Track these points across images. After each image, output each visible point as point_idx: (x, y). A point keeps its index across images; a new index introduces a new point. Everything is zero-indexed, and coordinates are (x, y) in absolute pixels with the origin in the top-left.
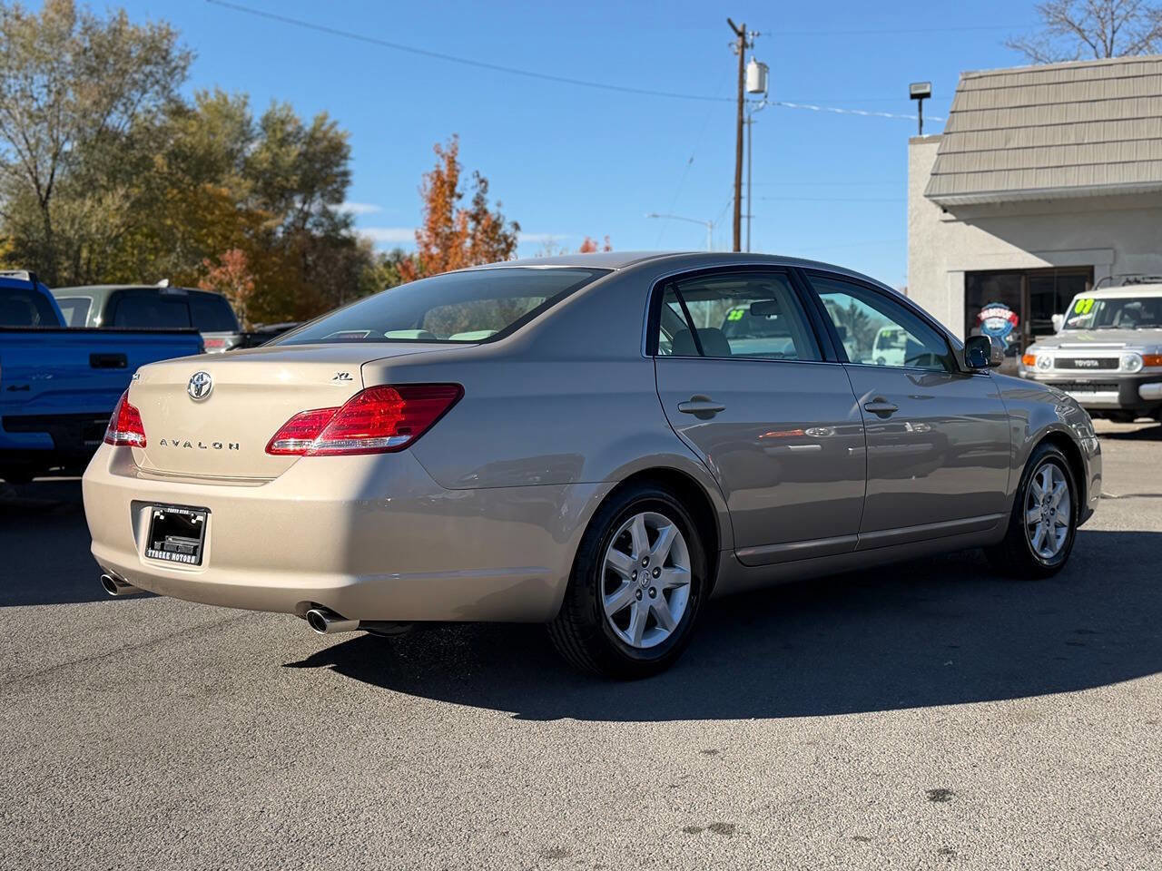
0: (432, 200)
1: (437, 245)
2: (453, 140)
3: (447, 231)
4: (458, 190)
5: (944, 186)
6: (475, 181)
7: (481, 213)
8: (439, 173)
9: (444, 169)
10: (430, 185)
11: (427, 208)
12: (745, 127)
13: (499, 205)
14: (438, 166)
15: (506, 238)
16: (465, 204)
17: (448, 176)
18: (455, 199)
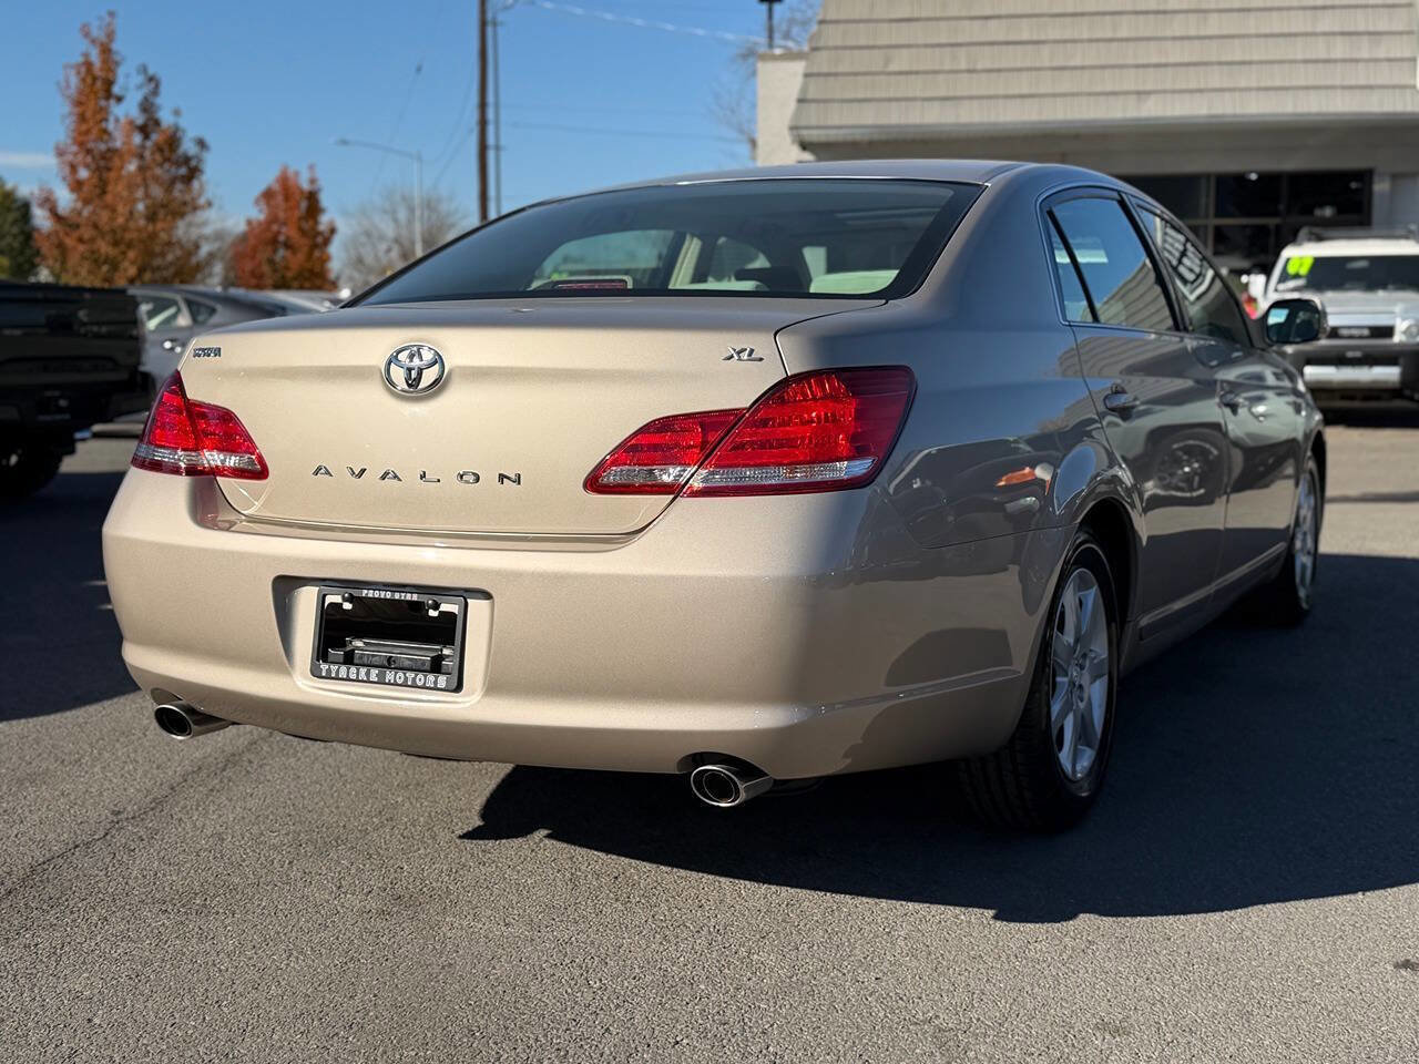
0: (79, 103)
1: (87, 166)
2: (108, 19)
3: (103, 147)
4: (116, 90)
5: (813, 115)
6: (140, 79)
7: (151, 123)
8: (88, 65)
9: (95, 57)
10: (74, 81)
11: (71, 114)
12: (490, 30)
13: (177, 113)
14: (86, 55)
15: (187, 160)
16: (126, 111)
17: (101, 70)
18: (112, 102)
